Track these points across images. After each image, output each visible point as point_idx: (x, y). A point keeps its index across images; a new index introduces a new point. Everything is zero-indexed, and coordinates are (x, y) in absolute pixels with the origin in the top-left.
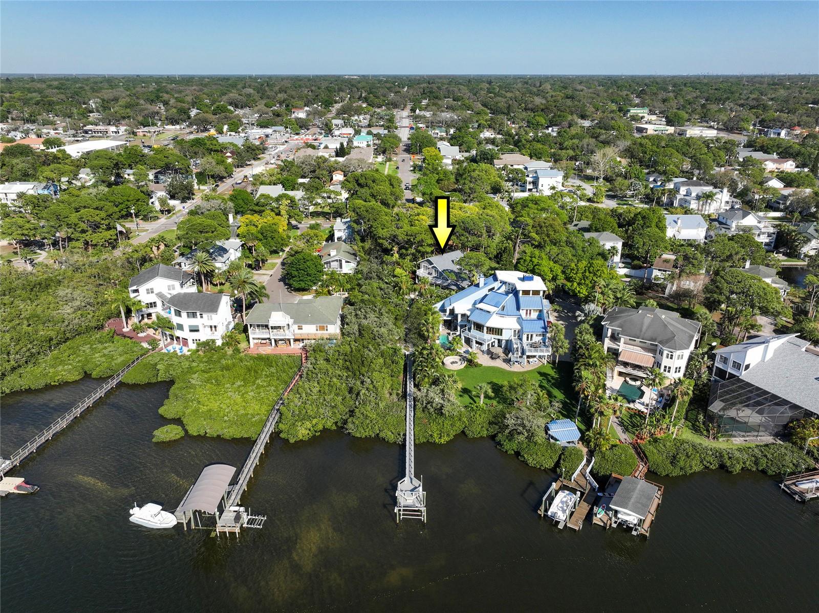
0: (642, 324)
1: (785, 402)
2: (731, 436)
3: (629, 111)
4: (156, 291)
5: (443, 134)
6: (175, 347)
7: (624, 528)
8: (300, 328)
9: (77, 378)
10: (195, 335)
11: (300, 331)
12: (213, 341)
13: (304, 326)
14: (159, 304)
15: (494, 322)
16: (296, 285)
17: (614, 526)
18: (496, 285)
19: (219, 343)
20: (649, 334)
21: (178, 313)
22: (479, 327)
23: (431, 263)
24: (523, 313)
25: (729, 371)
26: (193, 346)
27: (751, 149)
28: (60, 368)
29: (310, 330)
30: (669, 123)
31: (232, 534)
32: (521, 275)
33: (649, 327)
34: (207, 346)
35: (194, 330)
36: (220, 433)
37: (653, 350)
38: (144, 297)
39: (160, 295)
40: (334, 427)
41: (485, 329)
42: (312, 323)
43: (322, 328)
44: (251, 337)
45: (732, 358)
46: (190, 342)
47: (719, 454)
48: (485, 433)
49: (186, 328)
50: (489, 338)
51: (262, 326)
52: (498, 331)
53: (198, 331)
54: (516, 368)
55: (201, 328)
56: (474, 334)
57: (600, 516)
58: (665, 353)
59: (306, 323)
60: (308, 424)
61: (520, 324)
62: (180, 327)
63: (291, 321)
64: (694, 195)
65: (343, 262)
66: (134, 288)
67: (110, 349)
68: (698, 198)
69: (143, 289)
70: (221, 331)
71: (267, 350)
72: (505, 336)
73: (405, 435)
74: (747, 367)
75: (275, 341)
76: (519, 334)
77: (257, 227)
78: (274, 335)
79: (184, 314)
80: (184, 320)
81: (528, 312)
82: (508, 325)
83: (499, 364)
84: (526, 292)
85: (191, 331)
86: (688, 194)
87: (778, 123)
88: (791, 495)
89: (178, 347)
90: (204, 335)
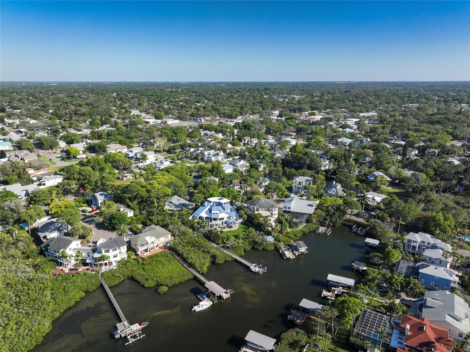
1: (305, 214)
2: (299, 226)
7: (303, 253)
10: (116, 259)
11: (159, 242)
12: (124, 259)
13: (160, 239)
15: (221, 216)
17: (300, 254)
18: (212, 204)
19: (126, 259)
20: (267, 206)
22: (215, 219)
23: (171, 202)
24: (226, 210)
25: (287, 210)
26: (115, 264)
31: (229, 297)
32: (219, 198)
33: (265, 204)
34: (121, 262)
35: (115, 256)
37: (269, 210)
41: (218, 219)
42: (163, 237)
43: (167, 237)
44: (140, 251)
45: (288, 206)
46: (113, 263)
47: (301, 231)
49: (112, 257)
50: (219, 222)
52: (222, 219)
54: (234, 229)
55: (118, 255)
56: (213, 222)
57: (297, 254)
58: (274, 210)
61: (228, 214)
63: (155, 239)
64: (211, 154)
65: (128, 212)
68: (214, 155)
70: (125, 253)
71: (148, 254)
72: (225, 219)
75: (149, 249)
76: (229, 218)
80: (111, 253)
82: (223, 215)
83: (227, 229)
84: (225, 204)
85: (114, 257)
86: (209, 154)
88: (319, 234)
89: (108, 267)
90: (119, 259)
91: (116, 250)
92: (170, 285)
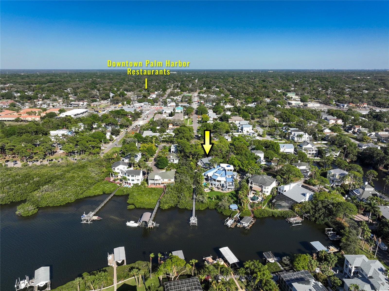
0: (259, 179)
1: (292, 200)
2: (278, 209)
3: (287, 94)
4: (120, 169)
5: (210, 105)
6: (127, 185)
8: (163, 180)
9: (102, 194)
10: (133, 182)
11: (163, 181)
12: (138, 184)
13: (164, 180)
14: (120, 173)
15: (219, 179)
16: (160, 167)
17: (242, 227)
18: (220, 168)
19: (140, 184)
21: (129, 176)
22: (215, 180)
23: (202, 161)
24: (227, 176)
25: (280, 192)
26: (132, 185)
27: (328, 114)
28: (97, 191)
29: (166, 181)
30: (302, 101)
31: (152, 228)
32: (227, 165)
33: (260, 181)
34: (136, 185)
35: (133, 180)
36: (144, 207)
37: (261, 187)
38: (116, 170)
39: (121, 170)
40: (174, 206)
42: (167, 178)
43: (170, 180)
44: (149, 182)
45: (281, 189)
46: (131, 184)
48: (214, 208)
49: (131, 180)
50: (217, 183)
51: (152, 179)
52: (220, 181)
53: (134, 181)
54: (225, 192)
55: (135, 180)
56: (213, 182)
57: (239, 225)
58: (264, 187)
59: (165, 179)
60: (167, 205)
61: (226, 179)
62: (129, 180)
63: (161, 178)
64: (296, 135)
65: (175, 160)
66: (114, 168)
67: (109, 186)
68: (297, 136)
69: (116, 168)
70: (140, 181)
71: (154, 186)
72: (222, 183)
73: (193, 208)
74: (285, 191)
75: (156, 184)
76: (226, 182)
77: (146, 148)
78: (156, 182)
79: (130, 176)
80: (130, 178)
81: (229, 176)
82: (223, 179)
83: (220, 190)
84: (228, 170)
85: (132, 181)
86: (294, 135)
87: (344, 102)
88: (287, 222)
89: (128, 186)
90: (135, 182)
91: (133, 176)
92: (137, 206)
